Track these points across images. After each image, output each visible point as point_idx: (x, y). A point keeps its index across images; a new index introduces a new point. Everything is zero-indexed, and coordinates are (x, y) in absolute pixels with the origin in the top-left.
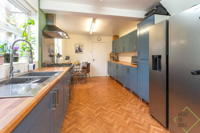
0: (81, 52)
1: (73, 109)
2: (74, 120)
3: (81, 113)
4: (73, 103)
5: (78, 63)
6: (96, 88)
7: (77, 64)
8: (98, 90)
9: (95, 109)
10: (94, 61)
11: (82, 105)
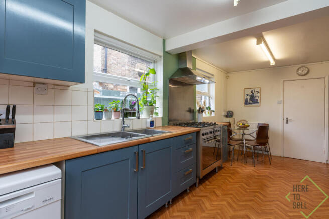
0: (256, 104)
1: (202, 194)
2: (192, 207)
3: (208, 205)
4: (208, 187)
5: (243, 124)
6: (271, 180)
7: (241, 125)
8: (273, 184)
9: (235, 211)
10: (287, 122)
11: (217, 196)
